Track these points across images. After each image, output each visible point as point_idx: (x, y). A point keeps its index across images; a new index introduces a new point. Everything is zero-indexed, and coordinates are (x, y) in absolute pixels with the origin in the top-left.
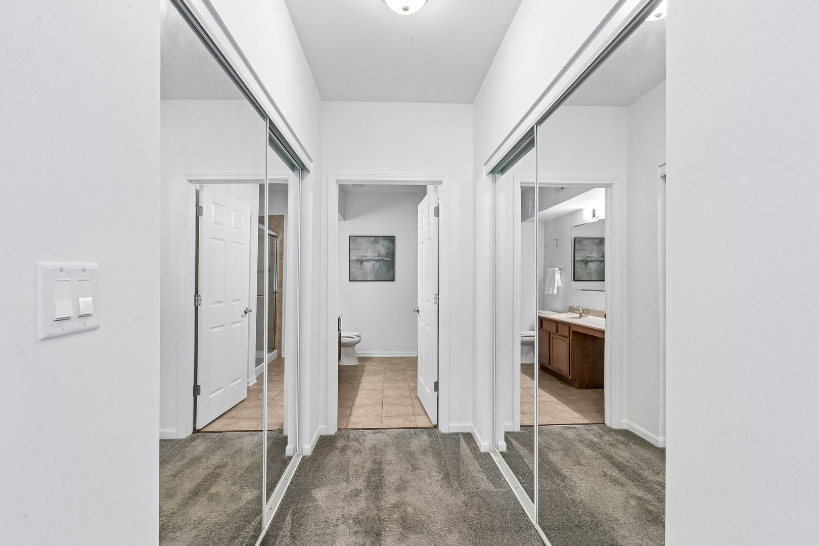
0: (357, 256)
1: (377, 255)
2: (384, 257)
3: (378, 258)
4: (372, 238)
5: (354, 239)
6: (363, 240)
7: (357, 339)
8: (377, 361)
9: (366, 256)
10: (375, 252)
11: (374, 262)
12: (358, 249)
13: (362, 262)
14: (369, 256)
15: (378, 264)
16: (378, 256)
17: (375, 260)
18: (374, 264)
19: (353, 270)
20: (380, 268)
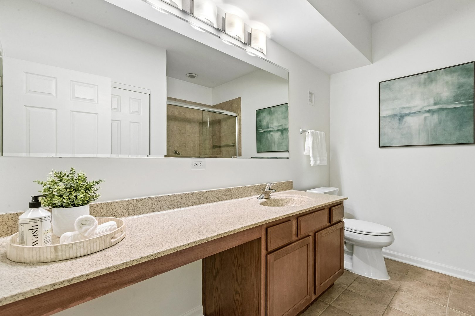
0: (393, 109)
1: (432, 101)
2: (450, 103)
3: (436, 107)
4: (423, 76)
5: (388, 85)
6: (403, 83)
7: (384, 240)
8: (431, 285)
9: (410, 108)
10: (428, 99)
11: (427, 115)
12: (395, 99)
13: (401, 117)
14: (416, 107)
15: (436, 117)
16: (435, 104)
17: (428, 111)
18: (426, 118)
19: (386, 130)
20: (440, 123)
